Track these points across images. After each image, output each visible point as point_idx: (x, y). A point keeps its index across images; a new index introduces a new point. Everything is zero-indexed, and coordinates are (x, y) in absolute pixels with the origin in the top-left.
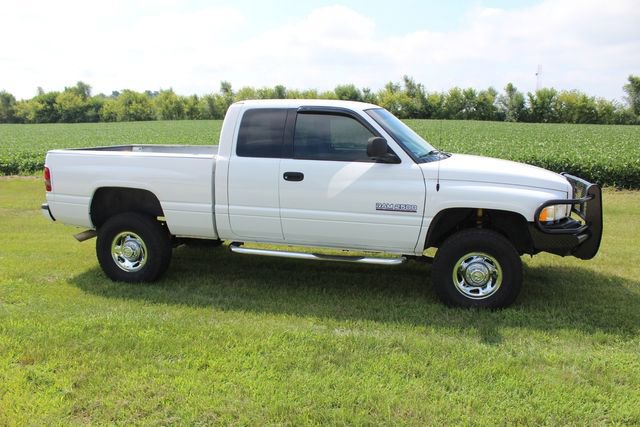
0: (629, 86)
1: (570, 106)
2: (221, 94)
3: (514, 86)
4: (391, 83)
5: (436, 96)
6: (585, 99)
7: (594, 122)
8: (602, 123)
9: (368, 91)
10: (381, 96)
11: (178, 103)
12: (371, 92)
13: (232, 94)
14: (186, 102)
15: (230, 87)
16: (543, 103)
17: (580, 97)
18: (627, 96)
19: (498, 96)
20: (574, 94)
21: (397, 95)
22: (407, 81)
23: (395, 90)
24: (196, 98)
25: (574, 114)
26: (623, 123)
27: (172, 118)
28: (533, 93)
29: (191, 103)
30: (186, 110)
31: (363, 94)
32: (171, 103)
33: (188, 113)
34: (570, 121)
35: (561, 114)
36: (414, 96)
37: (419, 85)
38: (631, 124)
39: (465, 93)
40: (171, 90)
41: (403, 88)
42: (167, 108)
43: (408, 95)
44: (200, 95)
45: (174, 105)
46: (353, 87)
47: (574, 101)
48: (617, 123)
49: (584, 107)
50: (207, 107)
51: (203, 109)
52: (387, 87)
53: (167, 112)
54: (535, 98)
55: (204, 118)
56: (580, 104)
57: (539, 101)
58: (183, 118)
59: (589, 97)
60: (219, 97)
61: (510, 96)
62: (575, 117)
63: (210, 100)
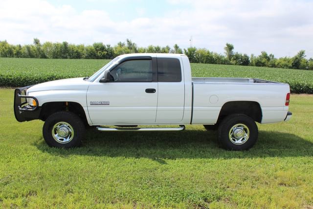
0: (226, 48)
1: (202, 55)
2: (34, 45)
3: (178, 45)
4: (120, 43)
5: (142, 49)
6: (208, 53)
7: (213, 63)
8: (216, 63)
9: (109, 46)
10: (116, 48)
11: (9, 48)
12: (111, 46)
13: (40, 45)
14: (14, 48)
15: (39, 41)
16: (191, 54)
17: (206, 52)
18: (226, 52)
19: (171, 50)
20: (204, 51)
21: (123, 48)
22: (128, 41)
23: (122, 46)
24: (20, 46)
25: (204, 59)
26: (224, 64)
27: (6, 57)
28: (186, 49)
29: (18, 49)
30: (14, 53)
31: (107, 47)
32: (6, 48)
33: (16, 54)
34: (202, 62)
35: (198, 59)
36: (131, 49)
37: (134, 44)
38: (228, 64)
39: (155, 48)
40: (6, 41)
41: (126, 45)
42: (4, 51)
43: (129, 48)
44: (23, 45)
45: (7, 50)
46: (102, 44)
47: (204, 53)
48: (222, 64)
49: (208, 56)
50: (26, 51)
51: (24, 52)
52: (119, 44)
53: (3, 53)
54: (187, 51)
55: (25, 57)
56: (206, 55)
57: (189, 53)
58: (13, 57)
59: (210, 52)
60: (33, 47)
61: (176, 50)
62: (205, 60)
63: (28, 48)
